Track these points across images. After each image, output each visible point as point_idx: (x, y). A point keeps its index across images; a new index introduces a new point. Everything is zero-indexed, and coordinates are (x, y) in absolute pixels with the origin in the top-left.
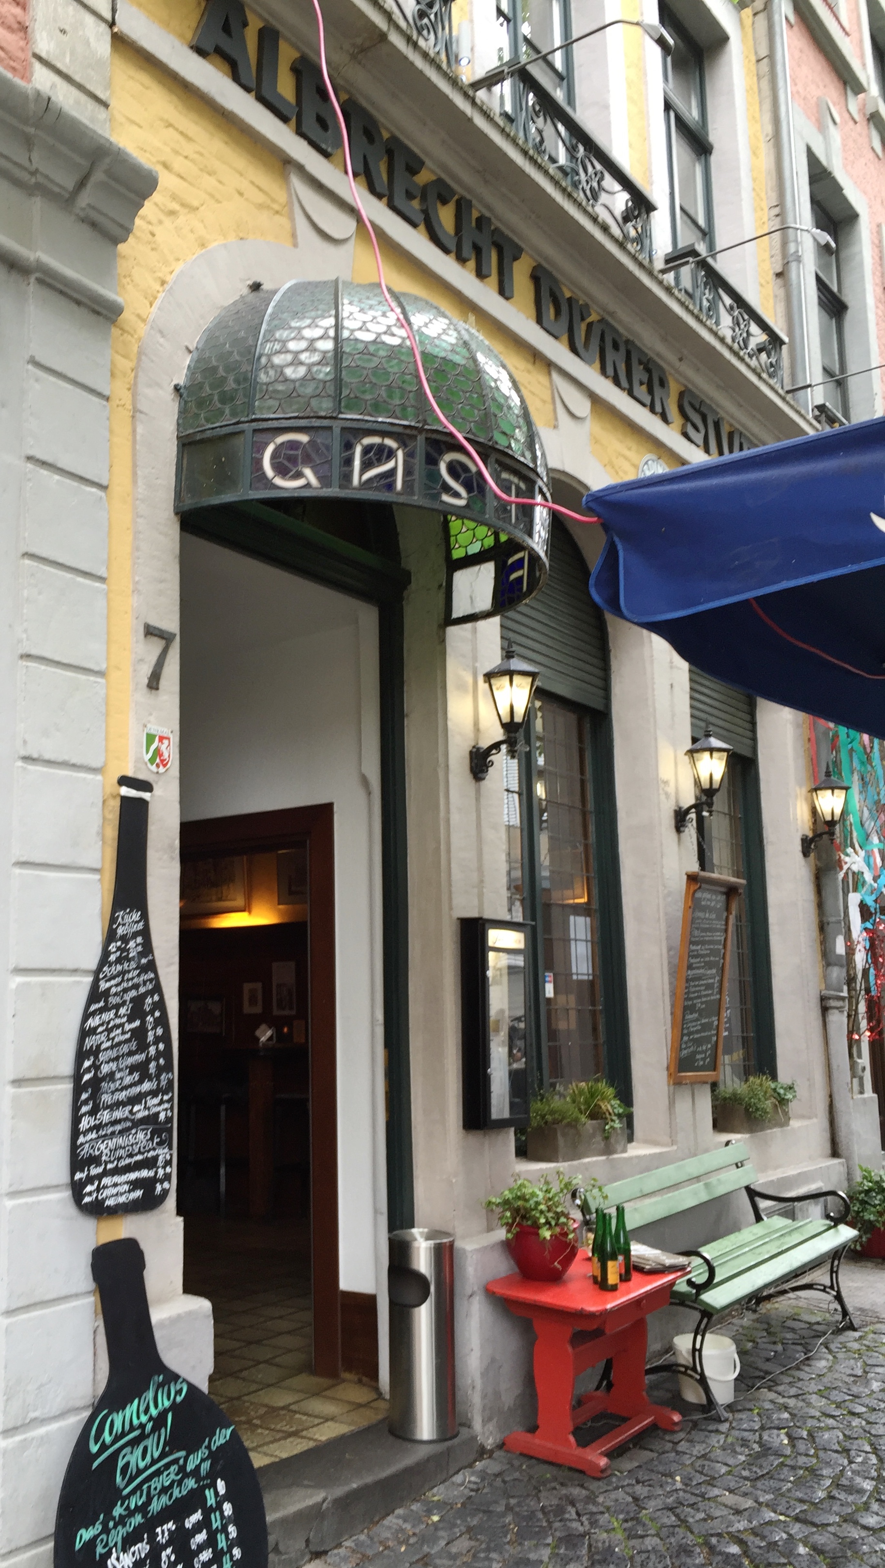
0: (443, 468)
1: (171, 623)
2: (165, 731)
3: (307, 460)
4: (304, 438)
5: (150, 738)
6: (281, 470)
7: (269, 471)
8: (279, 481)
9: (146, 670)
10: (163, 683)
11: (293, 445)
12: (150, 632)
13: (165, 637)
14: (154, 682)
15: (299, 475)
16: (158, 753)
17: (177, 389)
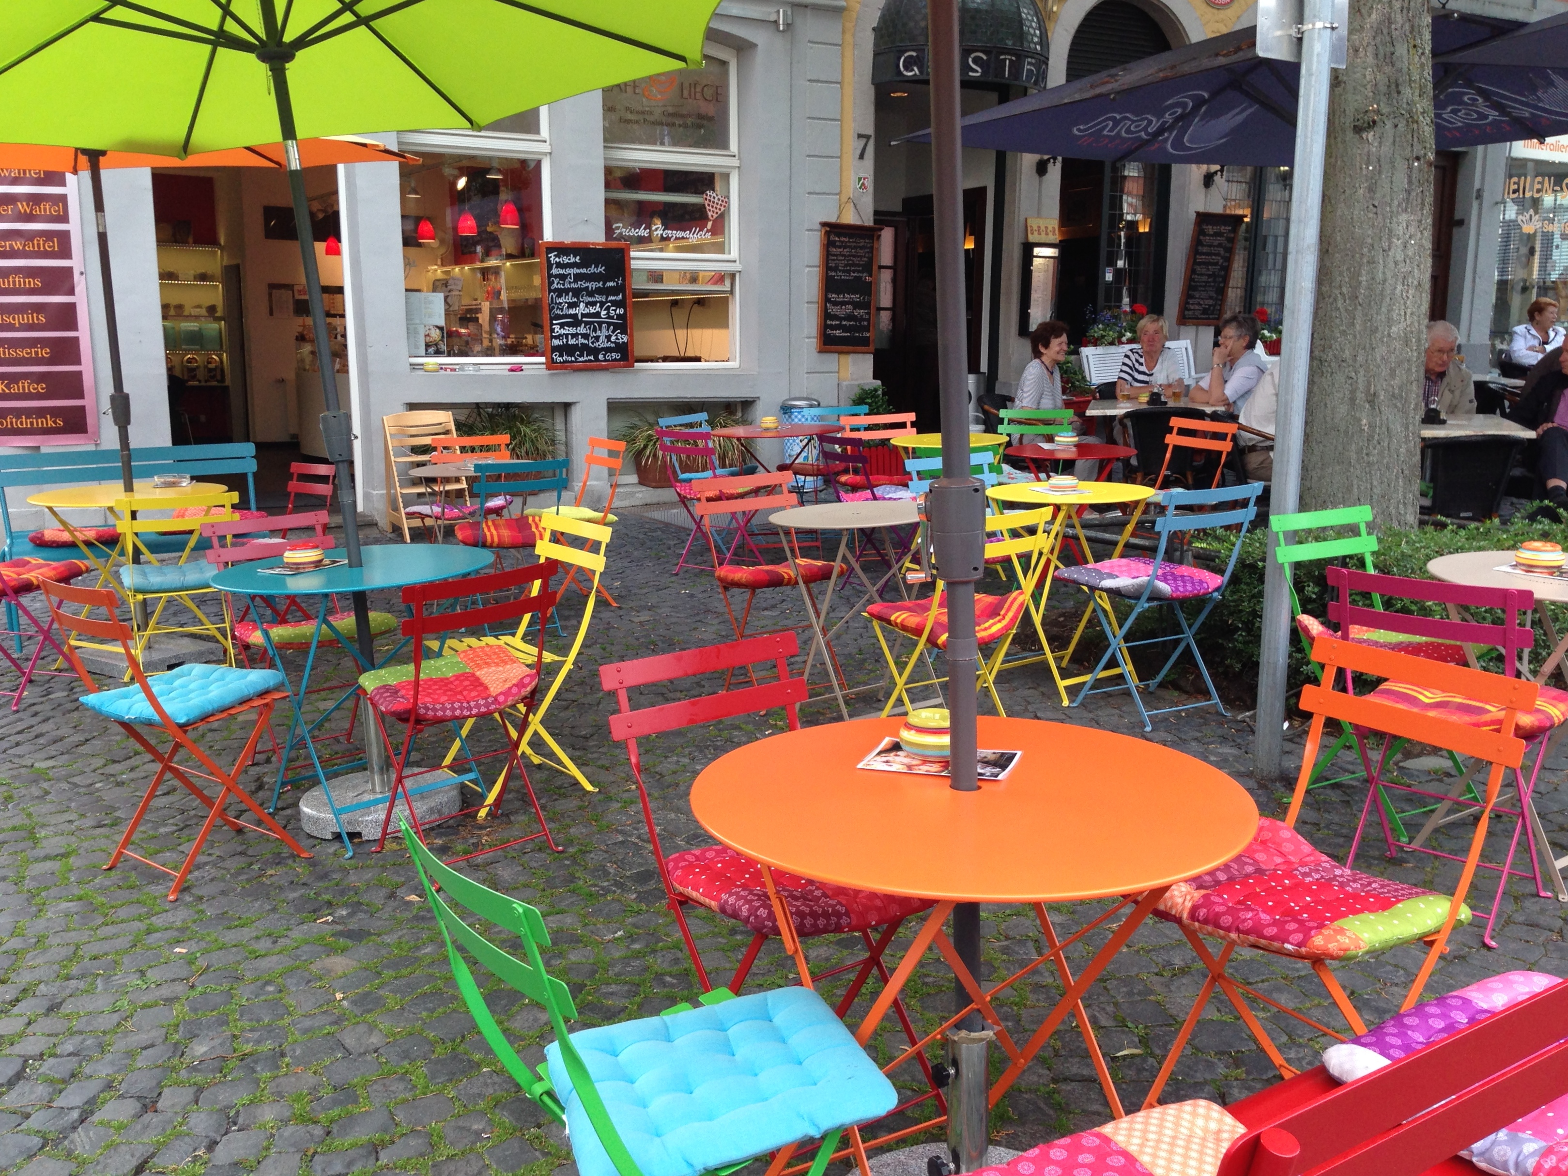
0: (970, 60)
1: (870, 130)
2: (866, 175)
3: (915, 64)
4: (914, 54)
5: (860, 179)
6: (907, 68)
7: (902, 69)
8: (905, 73)
9: (859, 152)
10: (866, 156)
11: (911, 56)
12: (860, 136)
13: (868, 137)
14: (861, 157)
15: (912, 70)
16: (863, 184)
17: (874, 29)
